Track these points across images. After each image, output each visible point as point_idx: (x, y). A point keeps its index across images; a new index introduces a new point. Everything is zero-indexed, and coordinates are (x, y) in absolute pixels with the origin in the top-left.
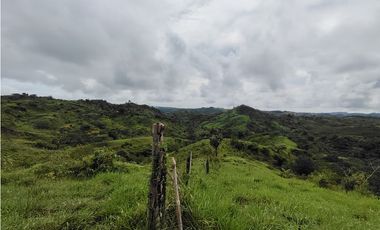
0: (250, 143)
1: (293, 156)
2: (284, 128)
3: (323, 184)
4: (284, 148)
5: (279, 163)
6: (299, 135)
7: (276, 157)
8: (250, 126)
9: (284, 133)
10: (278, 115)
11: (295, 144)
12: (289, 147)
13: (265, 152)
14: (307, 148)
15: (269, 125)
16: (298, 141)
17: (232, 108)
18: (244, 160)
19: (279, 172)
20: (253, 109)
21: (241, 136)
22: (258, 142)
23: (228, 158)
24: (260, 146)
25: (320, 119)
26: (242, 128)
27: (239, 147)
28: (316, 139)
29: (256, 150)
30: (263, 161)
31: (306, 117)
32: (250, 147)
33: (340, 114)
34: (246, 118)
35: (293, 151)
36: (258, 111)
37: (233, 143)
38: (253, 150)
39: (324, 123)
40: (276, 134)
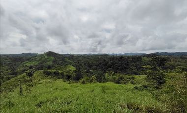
0: (55, 70)
1: (74, 73)
2: (70, 61)
3: (83, 82)
4: (71, 70)
5: (68, 78)
6: (76, 64)
7: (67, 75)
8: (54, 62)
9: (71, 64)
10: (68, 56)
11: (75, 68)
12: (73, 70)
13: (62, 74)
14: (79, 69)
15: (64, 60)
16: (76, 66)
17: (43, 53)
18: (51, 80)
19: (69, 82)
20: (55, 53)
21: (49, 67)
22: (59, 69)
23: (41, 81)
24: (60, 71)
25: (83, 56)
26: (50, 63)
27: (48, 74)
28: (83, 64)
29: (58, 73)
30: (62, 78)
31: (79, 56)
32: (54, 73)
33: (89, 54)
34: (52, 58)
35: (74, 71)
36: (58, 54)
37: (44, 72)
38: (56, 74)
39: (84, 58)
40: (67, 65)
